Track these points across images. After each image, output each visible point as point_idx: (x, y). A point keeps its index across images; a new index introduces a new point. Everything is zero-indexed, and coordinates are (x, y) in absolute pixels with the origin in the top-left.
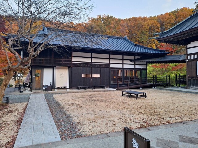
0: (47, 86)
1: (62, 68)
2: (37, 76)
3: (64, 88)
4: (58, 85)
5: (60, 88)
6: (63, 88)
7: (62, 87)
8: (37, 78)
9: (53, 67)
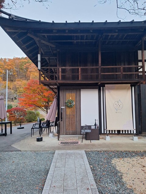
0: (89, 127)
1: (118, 89)
2: (70, 107)
3: (125, 134)
4: (111, 126)
5: (115, 134)
6: (123, 134)
7: (119, 131)
8: (69, 111)
9: (99, 87)
